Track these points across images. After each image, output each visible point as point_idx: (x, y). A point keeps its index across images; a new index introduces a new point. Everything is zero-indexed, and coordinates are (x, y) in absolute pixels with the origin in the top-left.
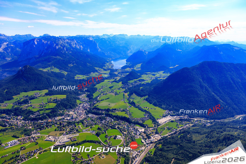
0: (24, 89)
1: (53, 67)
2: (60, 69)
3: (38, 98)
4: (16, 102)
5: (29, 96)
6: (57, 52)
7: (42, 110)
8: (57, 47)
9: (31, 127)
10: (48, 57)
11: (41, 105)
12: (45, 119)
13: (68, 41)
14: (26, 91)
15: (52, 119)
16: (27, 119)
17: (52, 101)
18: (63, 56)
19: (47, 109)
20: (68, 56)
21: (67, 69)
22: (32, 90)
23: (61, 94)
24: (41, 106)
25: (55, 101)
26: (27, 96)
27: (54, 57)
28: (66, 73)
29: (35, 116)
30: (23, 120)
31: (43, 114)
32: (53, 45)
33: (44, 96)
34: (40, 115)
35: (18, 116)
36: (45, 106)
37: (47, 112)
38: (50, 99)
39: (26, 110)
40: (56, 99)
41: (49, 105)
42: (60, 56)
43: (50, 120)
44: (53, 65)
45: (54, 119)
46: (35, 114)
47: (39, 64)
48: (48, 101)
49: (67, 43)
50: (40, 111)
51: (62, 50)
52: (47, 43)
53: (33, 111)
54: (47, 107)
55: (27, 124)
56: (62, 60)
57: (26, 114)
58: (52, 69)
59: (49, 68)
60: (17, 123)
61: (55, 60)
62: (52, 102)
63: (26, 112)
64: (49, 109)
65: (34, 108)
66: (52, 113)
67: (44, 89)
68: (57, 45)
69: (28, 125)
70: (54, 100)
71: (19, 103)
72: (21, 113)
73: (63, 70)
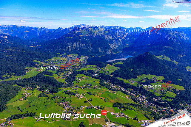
0: (144, 72)
1: (165, 56)
2: (171, 58)
3: (157, 82)
4: (139, 81)
5: (149, 79)
6: (168, 43)
7: (163, 97)
8: (169, 38)
9: (156, 111)
10: (159, 46)
11: (161, 91)
12: (167, 107)
13: (176, 32)
14: (145, 74)
15: (174, 109)
16: (151, 101)
17: (171, 89)
18: (174, 47)
19: (168, 97)
20: (178, 47)
21: (178, 59)
22: (150, 74)
23: (178, 85)
24: (162, 93)
25: (174, 91)
26: (147, 79)
27: (165, 46)
28: (177, 63)
29: (157, 101)
30: (147, 100)
31: (165, 101)
32: (165, 36)
33: (162, 82)
34: (162, 101)
35: (142, 94)
36: (165, 93)
37: (168, 100)
38: (169, 87)
39: (149, 91)
40: (175, 89)
41: (169, 93)
42: (171, 46)
43: (172, 110)
44: (164, 54)
45: (177, 110)
46: (157, 99)
47: (151, 52)
48: (167, 89)
49: (176, 34)
50: (162, 98)
51: (173, 41)
52: (159, 34)
53: (155, 95)
54: (167, 95)
55: (151, 106)
56: (172, 50)
57: (149, 95)
58: (164, 57)
59: (161, 56)
60: (143, 101)
61: (166, 50)
62: (171, 91)
63: (149, 94)
64: (170, 98)
65: (155, 92)
66: (173, 103)
67: (160, 75)
68: (169, 36)
69: (153, 108)
70: (173, 89)
71: (142, 83)
72: (145, 93)
73: (174, 59)
